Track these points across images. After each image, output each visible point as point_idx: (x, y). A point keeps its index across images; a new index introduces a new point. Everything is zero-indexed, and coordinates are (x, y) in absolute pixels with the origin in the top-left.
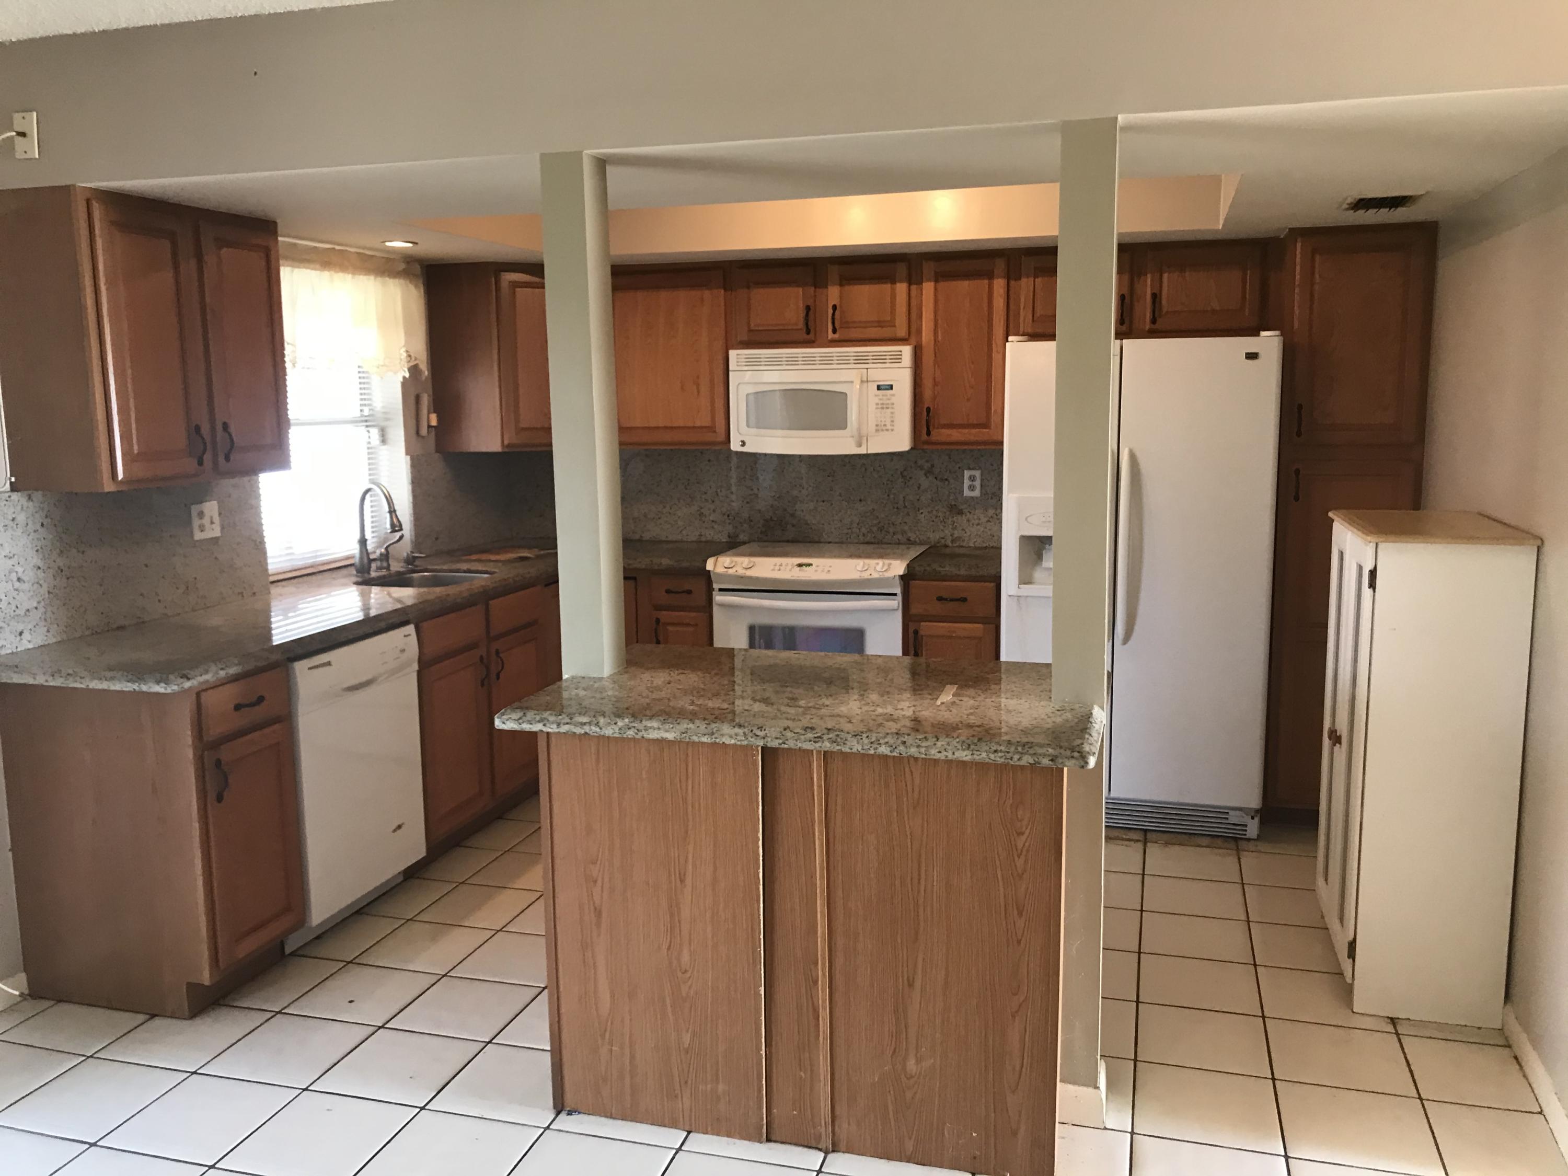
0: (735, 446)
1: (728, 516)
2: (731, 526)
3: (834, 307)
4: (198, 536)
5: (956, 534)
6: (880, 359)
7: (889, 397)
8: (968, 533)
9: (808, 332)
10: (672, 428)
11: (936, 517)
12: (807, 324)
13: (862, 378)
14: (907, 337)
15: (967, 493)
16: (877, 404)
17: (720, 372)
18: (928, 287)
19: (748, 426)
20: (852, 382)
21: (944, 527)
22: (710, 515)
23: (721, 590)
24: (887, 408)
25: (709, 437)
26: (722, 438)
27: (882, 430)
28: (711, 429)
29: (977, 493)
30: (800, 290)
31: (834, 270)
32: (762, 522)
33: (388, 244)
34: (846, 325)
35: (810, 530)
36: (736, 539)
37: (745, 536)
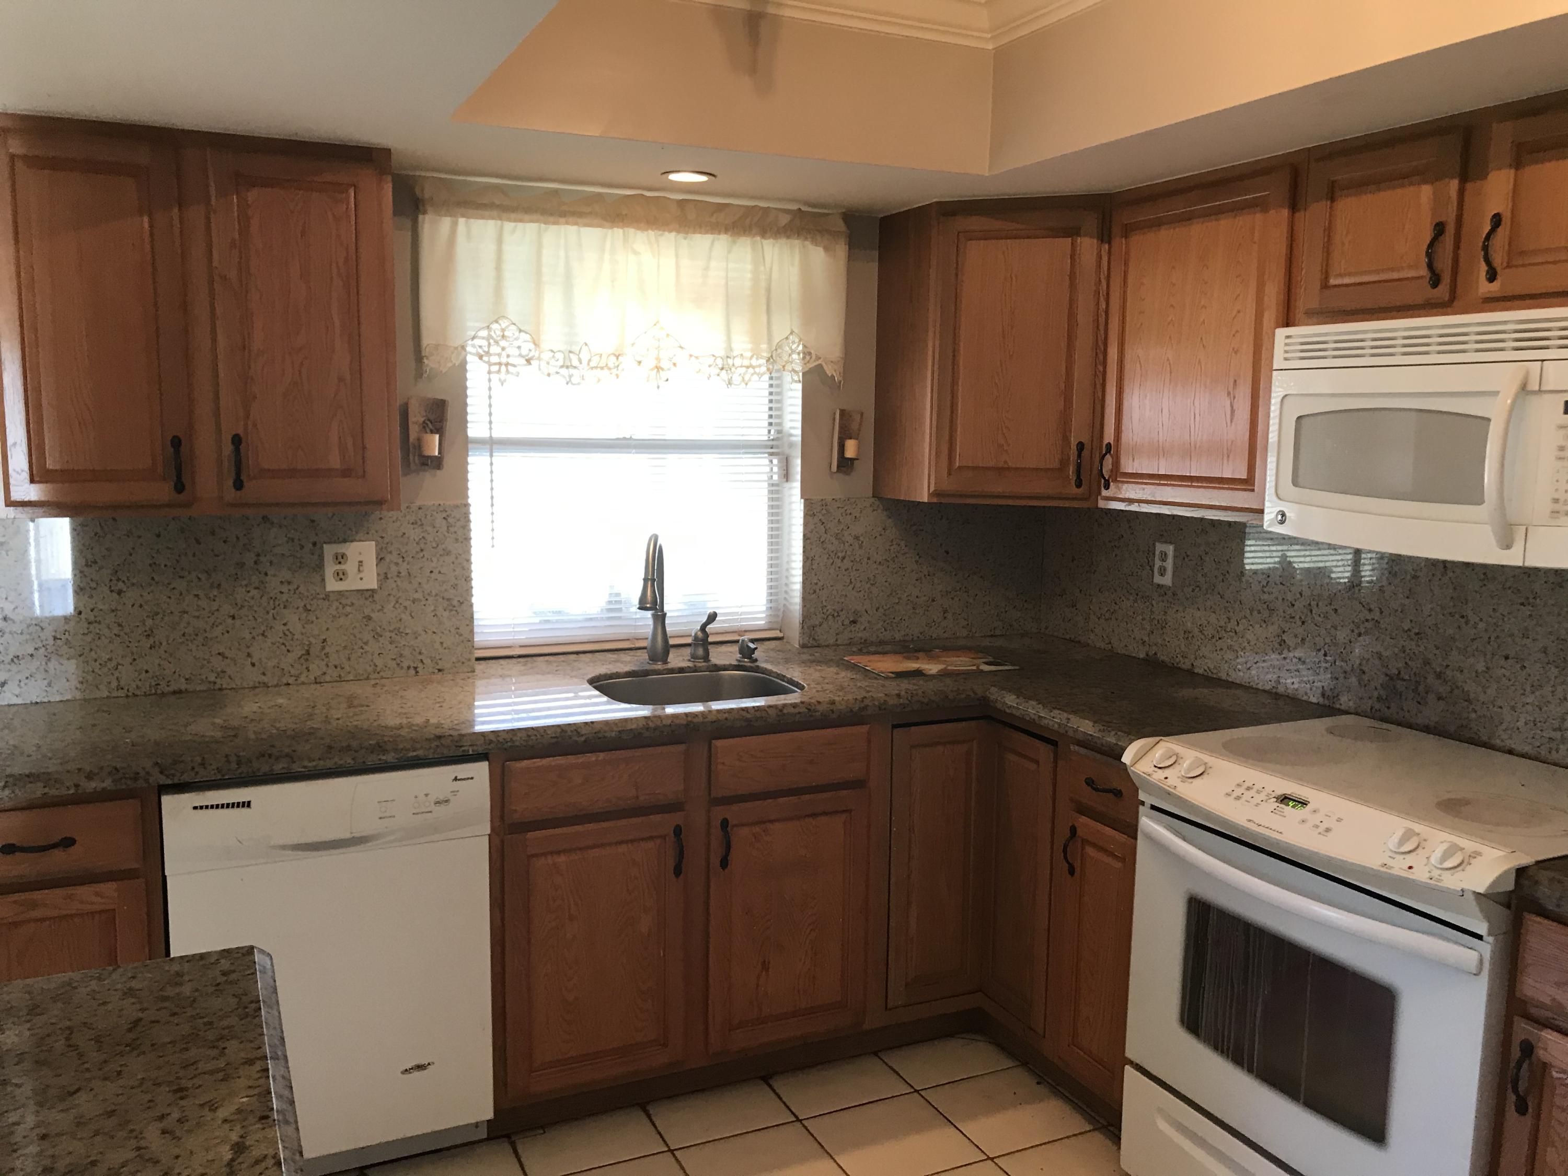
0: (1269, 521)
1: (1325, 654)
2: (1328, 674)
3: (1497, 220)
4: (332, 585)
9: (1435, 282)
12: (1434, 264)
13: (1525, 382)
16: (1562, 448)
19: (1295, 483)
20: (1500, 393)
23: (1153, 807)
28: (1247, 484)
30: (1429, 188)
31: (1505, 134)
32: (1382, 679)
33: (673, 177)
34: (1529, 256)
35: (1473, 715)
36: (1334, 703)
37: (1350, 700)
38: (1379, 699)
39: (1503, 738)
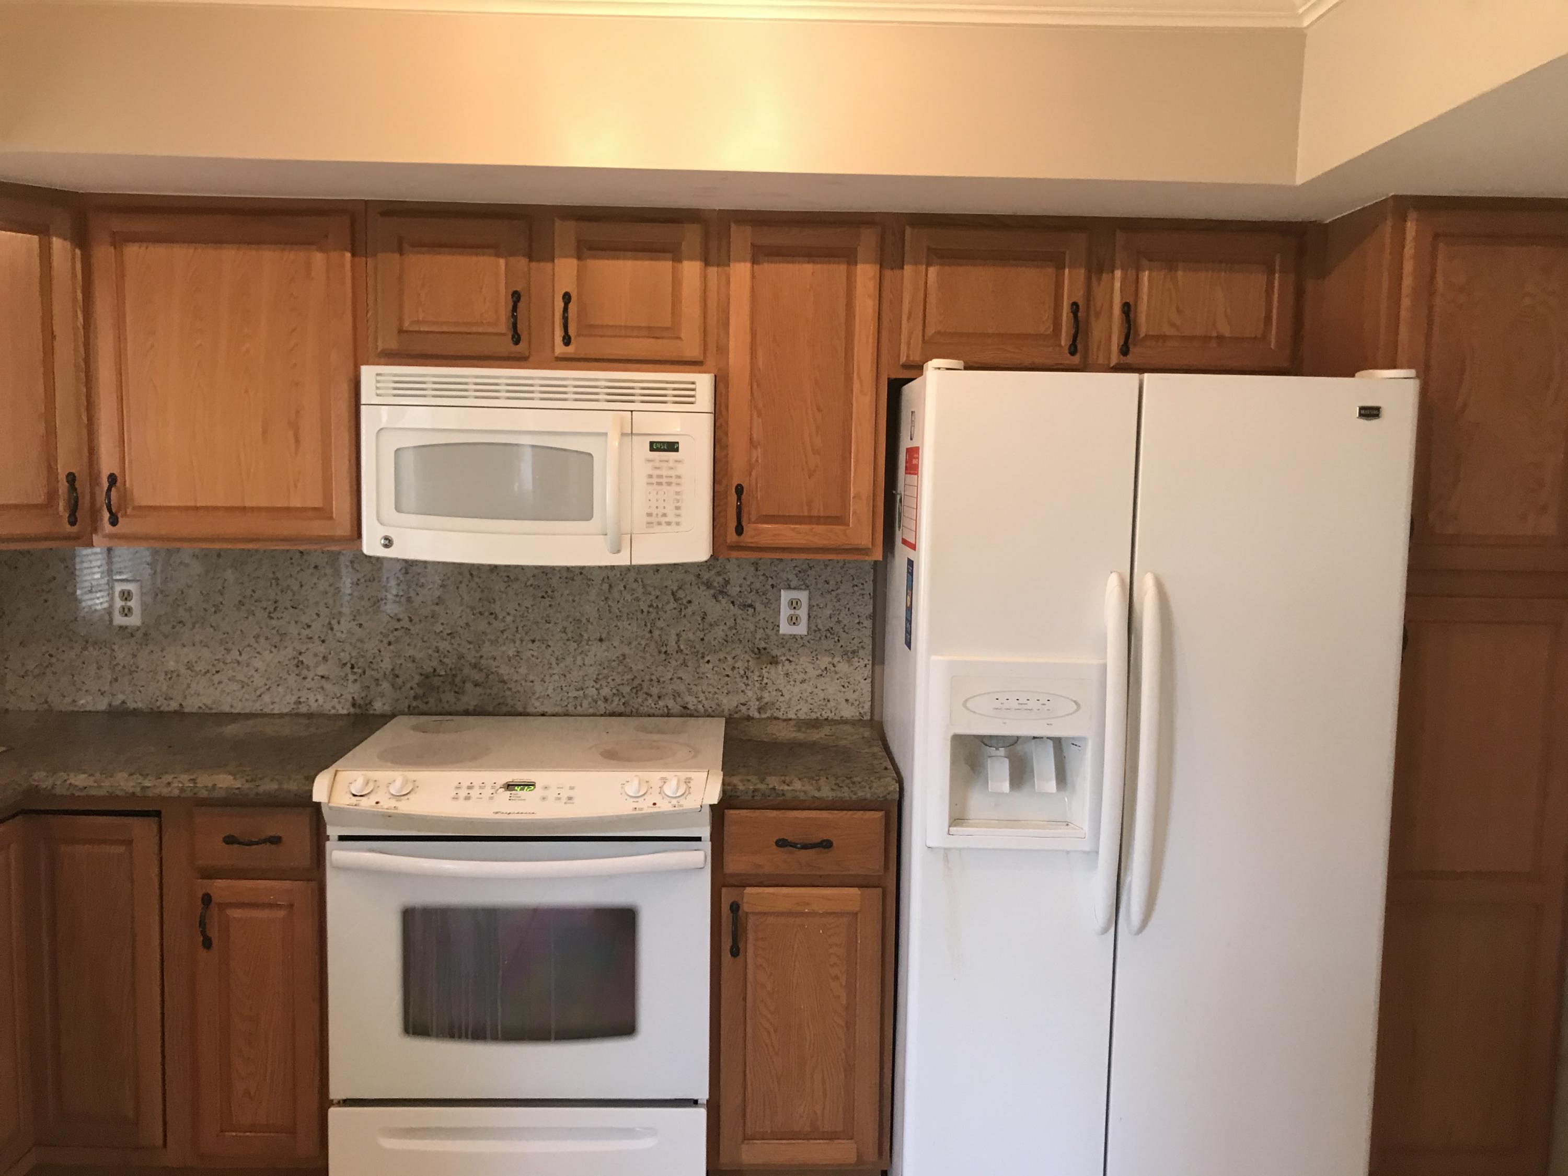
0: (371, 546)
1: (352, 667)
2: (358, 685)
3: (567, 298)
5: (767, 697)
6: (654, 396)
7: (671, 464)
8: (787, 697)
9: (517, 339)
10: (244, 509)
11: (733, 668)
12: (515, 326)
13: (622, 427)
14: (701, 359)
15: (785, 629)
16: (650, 476)
17: (342, 407)
18: (741, 271)
19: (398, 509)
20: (606, 434)
21: (747, 685)
22: (316, 667)
23: (342, 838)
24: (669, 484)
25: (317, 528)
26: (343, 528)
27: (659, 524)
28: (323, 513)
29: (801, 629)
30: (502, 262)
31: (565, 232)
32: (417, 679)
34: (589, 330)
35: (508, 693)
36: (367, 710)
37: (384, 704)
38: (415, 698)
39: (536, 705)
